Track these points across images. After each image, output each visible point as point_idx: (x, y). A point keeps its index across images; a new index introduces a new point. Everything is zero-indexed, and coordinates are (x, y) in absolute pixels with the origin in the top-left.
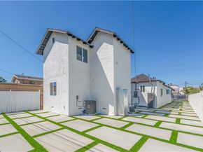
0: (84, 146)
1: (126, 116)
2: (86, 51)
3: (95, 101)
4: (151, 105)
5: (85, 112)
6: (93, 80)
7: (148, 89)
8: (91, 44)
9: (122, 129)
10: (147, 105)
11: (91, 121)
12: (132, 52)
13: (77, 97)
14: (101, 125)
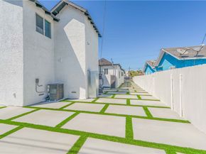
0: (69, 148)
1: (98, 98)
2: (48, 24)
3: (63, 85)
4: (113, 86)
5: (48, 99)
6: (59, 60)
7: (111, 72)
8: (57, 17)
9: (102, 112)
10: (110, 86)
11: (61, 109)
12: (100, 36)
13: (37, 81)
14: (78, 112)
